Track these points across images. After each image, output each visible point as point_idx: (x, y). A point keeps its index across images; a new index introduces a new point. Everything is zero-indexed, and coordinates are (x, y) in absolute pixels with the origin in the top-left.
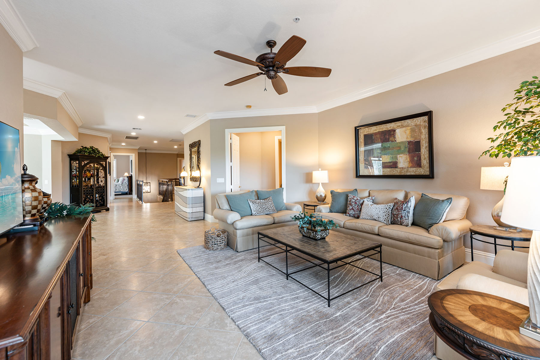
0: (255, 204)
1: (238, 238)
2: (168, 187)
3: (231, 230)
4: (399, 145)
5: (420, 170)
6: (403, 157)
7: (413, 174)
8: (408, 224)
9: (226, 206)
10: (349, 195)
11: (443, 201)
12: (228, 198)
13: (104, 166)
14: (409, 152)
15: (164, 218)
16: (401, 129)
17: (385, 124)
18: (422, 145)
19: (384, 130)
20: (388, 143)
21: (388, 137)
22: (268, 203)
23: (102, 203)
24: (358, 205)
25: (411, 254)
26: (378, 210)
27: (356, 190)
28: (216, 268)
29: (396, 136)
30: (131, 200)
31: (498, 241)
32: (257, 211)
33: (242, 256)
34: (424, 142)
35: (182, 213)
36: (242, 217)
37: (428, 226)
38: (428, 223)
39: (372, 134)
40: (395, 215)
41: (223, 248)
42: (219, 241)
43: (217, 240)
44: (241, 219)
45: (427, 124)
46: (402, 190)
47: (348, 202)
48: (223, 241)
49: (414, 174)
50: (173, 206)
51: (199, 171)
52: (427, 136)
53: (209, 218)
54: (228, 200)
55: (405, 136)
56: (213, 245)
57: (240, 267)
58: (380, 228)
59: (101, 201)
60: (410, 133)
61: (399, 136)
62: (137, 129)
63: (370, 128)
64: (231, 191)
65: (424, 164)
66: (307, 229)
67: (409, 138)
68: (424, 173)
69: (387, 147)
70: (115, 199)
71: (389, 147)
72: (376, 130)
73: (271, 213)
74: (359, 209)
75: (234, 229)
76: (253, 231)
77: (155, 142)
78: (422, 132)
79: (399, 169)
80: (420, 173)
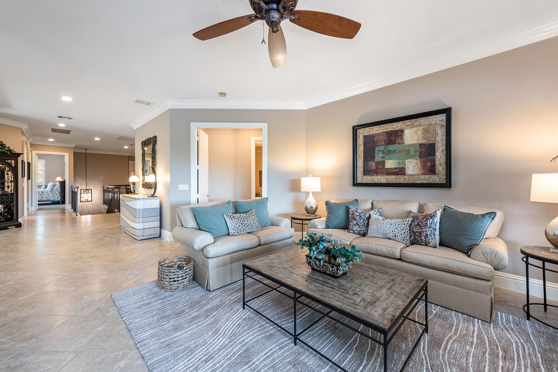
0: (233, 219)
1: (210, 271)
2: (114, 195)
3: (199, 258)
4: (408, 148)
5: (433, 177)
6: (412, 162)
7: (425, 182)
8: (436, 245)
9: (192, 223)
10: (351, 207)
11: (483, 216)
12: (196, 213)
13: (13, 166)
14: (420, 156)
15: (103, 236)
16: (411, 129)
17: (391, 124)
18: (438, 149)
19: (389, 130)
20: (393, 145)
21: (393, 138)
22: (250, 217)
23: (9, 216)
24: (364, 219)
25: (450, 286)
26: (394, 226)
27: (357, 200)
28: (176, 329)
29: (405, 138)
30: (63, 211)
31: (548, 265)
32: (236, 229)
33: (216, 298)
34: (440, 144)
35: (129, 229)
36: (216, 238)
37: (466, 248)
38: (466, 245)
39: (374, 135)
40: (416, 233)
41: (187, 286)
42: (180, 276)
43: (178, 275)
44: (214, 243)
45: (444, 124)
46: (415, 202)
47: (350, 216)
48: (187, 274)
49: (427, 182)
50: (119, 219)
51: (153, 176)
52: (444, 137)
53: (167, 235)
54: (195, 215)
55: (416, 138)
56: (171, 283)
57: (216, 322)
58: (403, 251)
59: (8, 214)
60: (422, 134)
61: (409, 138)
62: (65, 118)
63: (371, 127)
64: (198, 203)
65: (439, 171)
66: (325, 262)
67: (421, 140)
68: (439, 182)
69: (392, 150)
70: (39, 209)
71: (395, 150)
72: (378, 130)
73: (254, 230)
74: (365, 224)
75: (204, 258)
76: (232, 258)
77: (97, 139)
78: (438, 133)
79: (408, 177)
80: (434, 181)
